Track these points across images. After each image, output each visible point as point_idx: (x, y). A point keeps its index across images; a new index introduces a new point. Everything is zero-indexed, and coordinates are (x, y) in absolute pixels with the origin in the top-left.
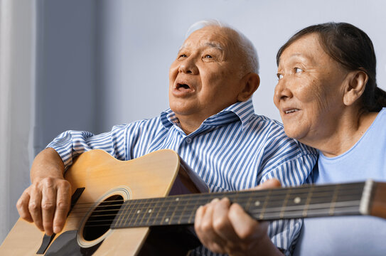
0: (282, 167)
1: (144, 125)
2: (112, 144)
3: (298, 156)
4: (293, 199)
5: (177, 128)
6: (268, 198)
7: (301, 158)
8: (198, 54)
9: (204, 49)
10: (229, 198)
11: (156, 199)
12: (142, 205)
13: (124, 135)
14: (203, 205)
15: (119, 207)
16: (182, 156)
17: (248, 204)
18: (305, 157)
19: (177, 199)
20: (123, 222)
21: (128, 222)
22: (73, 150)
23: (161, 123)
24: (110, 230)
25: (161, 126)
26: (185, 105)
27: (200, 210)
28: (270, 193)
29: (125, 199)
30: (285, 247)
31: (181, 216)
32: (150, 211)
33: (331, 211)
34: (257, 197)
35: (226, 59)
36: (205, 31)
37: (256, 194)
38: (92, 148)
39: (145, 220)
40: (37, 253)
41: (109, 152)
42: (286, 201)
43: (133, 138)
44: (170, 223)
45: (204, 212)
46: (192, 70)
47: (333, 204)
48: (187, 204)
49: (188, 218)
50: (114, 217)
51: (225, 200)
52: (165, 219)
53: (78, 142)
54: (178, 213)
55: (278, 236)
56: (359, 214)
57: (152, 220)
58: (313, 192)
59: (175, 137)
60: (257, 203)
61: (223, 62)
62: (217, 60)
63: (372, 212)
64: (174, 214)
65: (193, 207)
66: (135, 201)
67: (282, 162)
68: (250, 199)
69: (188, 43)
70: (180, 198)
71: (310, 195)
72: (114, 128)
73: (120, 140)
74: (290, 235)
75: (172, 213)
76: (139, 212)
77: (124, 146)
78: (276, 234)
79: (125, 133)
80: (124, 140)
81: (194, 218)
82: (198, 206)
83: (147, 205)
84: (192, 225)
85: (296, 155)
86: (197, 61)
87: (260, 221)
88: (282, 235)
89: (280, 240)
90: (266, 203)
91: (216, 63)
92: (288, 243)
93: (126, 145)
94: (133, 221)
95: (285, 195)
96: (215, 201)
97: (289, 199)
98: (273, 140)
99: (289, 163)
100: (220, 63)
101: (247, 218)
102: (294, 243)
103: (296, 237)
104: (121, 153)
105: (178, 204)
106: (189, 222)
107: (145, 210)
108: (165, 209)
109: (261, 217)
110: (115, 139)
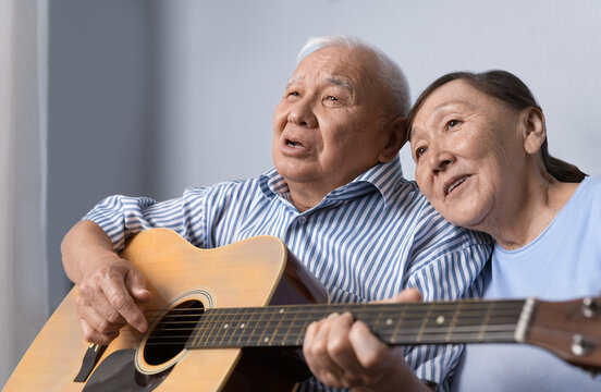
0: (439, 262)
1: (233, 191)
2: (184, 220)
3: (464, 246)
4: (436, 318)
5: (284, 201)
6: (403, 314)
7: (469, 249)
8: (317, 94)
9: (325, 87)
10: (353, 313)
11: (252, 310)
12: (231, 317)
13: (202, 207)
14: (317, 320)
15: (198, 319)
16: (290, 247)
17: (377, 322)
18: (474, 247)
19: (282, 311)
20: (204, 340)
21: (211, 340)
22: (125, 229)
23: (259, 189)
24: (184, 351)
25: (259, 194)
26: (301, 168)
27: (312, 328)
28: (406, 308)
29: (207, 306)
30: (437, 380)
31: (287, 335)
32: (243, 326)
33: (480, 337)
34: (390, 313)
35: (358, 103)
36: (327, 57)
37: (389, 309)
38: (152, 225)
39: (236, 339)
40: (75, 381)
41: (179, 232)
42: (426, 321)
43: (217, 212)
44: (270, 344)
45: (318, 330)
46: (307, 120)
47: (484, 328)
48: (295, 319)
49: (296, 338)
50: (189, 333)
51: (347, 315)
52: (264, 338)
53: (132, 216)
54: (283, 330)
55: (428, 363)
56: (514, 342)
57: (245, 339)
58: (461, 310)
59: (281, 214)
60: (389, 322)
61: (355, 108)
62: (345, 105)
63: (529, 339)
64: (276, 331)
65: (303, 322)
66: (221, 310)
67: (440, 254)
68: (381, 316)
69: (301, 74)
70: (285, 309)
71: (458, 313)
72: (187, 193)
73: (196, 214)
74: (445, 362)
75: (274, 329)
76: (226, 326)
77: (202, 223)
78: (426, 360)
79: (204, 203)
80: (202, 215)
81: (303, 337)
82: (310, 322)
83: (239, 317)
84: (301, 347)
85: (460, 244)
86: (315, 105)
87: (391, 346)
88: (433, 362)
89: (430, 370)
90: (400, 322)
91: (343, 110)
92: (441, 374)
93: (205, 221)
94: (219, 339)
95: (426, 312)
96: (334, 315)
97: (430, 318)
98: (430, 219)
99: (449, 257)
100: (349, 109)
101: (374, 341)
102: (451, 375)
103: (454, 366)
104: (197, 234)
105: (283, 319)
106: (297, 343)
107: (235, 324)
108: (264, 323)
109: (393, 340)
110: (188, 212)
